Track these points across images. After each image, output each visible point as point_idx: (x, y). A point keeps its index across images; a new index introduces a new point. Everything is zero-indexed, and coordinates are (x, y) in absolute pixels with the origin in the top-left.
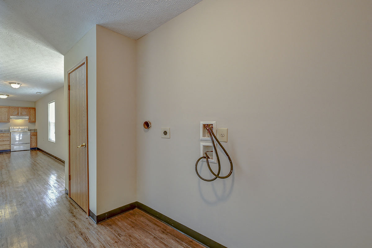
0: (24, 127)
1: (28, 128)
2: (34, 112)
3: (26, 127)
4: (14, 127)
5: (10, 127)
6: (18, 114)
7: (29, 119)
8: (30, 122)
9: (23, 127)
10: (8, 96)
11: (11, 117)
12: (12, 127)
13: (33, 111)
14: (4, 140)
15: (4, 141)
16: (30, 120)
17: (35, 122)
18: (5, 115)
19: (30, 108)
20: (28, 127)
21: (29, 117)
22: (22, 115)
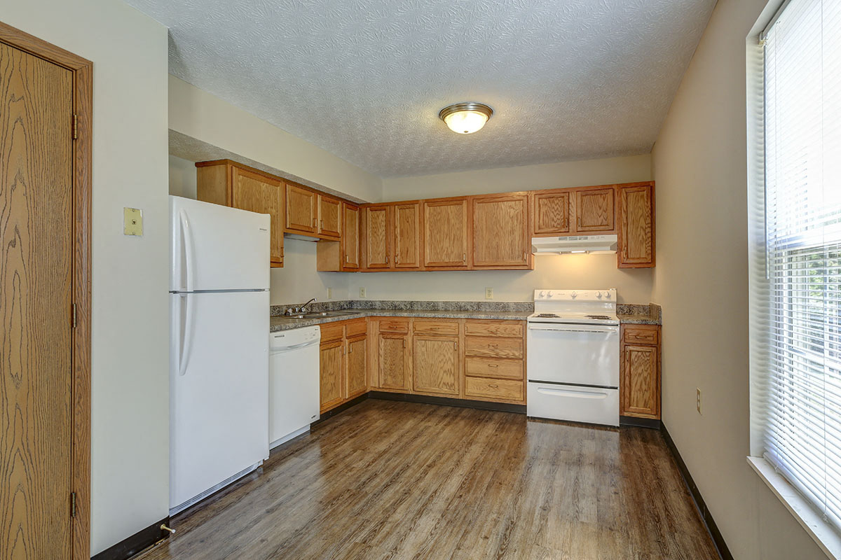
0: (597, 292)
1: (614, 299)
2: (643, 204)
3: (604, 293)
4: (553, 292)
5: (537, 292)
6: (566, 223)
7: (620, 248)
8: (624, 265)
9: (592, 295)
10: (489, 112)
11: (536, 241)
12: (545, 292)
13: (641, 203)
14: (502, 354)
15: (499, 358)
16: (623, 254)
17: (650, 264)
18: (512, 232)
19: (623, 186)
20: (613, 292)
21: (620, 238)
22: (584, 229)
